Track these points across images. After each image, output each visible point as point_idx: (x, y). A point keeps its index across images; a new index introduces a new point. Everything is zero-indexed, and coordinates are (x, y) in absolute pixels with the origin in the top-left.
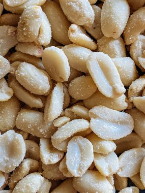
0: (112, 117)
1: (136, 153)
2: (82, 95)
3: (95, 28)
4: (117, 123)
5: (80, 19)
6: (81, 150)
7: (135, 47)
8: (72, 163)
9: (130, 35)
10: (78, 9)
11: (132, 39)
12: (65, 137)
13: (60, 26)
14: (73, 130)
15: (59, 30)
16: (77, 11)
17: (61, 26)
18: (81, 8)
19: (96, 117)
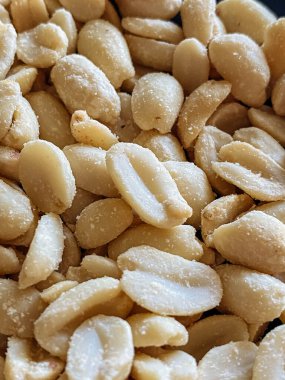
0: (170, 268)
1: (237, 351)
2: (102, 230)
3: (123, 127)
4: (183, 282)
5: (92, 103)
6: (104, 340)
7: (203, 145)
8: (82, 366)
9: (189, 123)
10: (86, 84)
11: (193, 130)
12: (65, 309)
13: (56, 122)
14: (83, 293)
15: (54, 129)
16: (85, 88)
17: (59, 122)
18: (92, 82)
19: (133, 267)
